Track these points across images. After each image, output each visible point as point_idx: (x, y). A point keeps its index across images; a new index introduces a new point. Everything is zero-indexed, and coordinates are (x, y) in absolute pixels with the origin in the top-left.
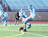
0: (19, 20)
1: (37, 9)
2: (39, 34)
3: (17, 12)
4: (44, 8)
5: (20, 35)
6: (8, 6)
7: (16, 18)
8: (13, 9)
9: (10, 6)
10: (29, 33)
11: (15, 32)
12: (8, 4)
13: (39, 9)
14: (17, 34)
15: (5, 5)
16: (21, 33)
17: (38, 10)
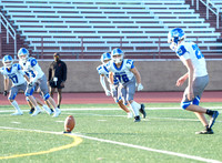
0: (63, 90)
1: (132, 48)
2: (139, 144)
3: (55, 60)
4: (157, 45)
5: (66, 150)
6: (18, 37)
7: (52, 84)
8: (38, 48)
9: (25, 37)
10: (102, 140)
11: (47, 138)
12: (20, 29)
13: (137, 48)
14: (56, 145)
15: (8, 31)
16: (72, 140)
17: (135, 51)
